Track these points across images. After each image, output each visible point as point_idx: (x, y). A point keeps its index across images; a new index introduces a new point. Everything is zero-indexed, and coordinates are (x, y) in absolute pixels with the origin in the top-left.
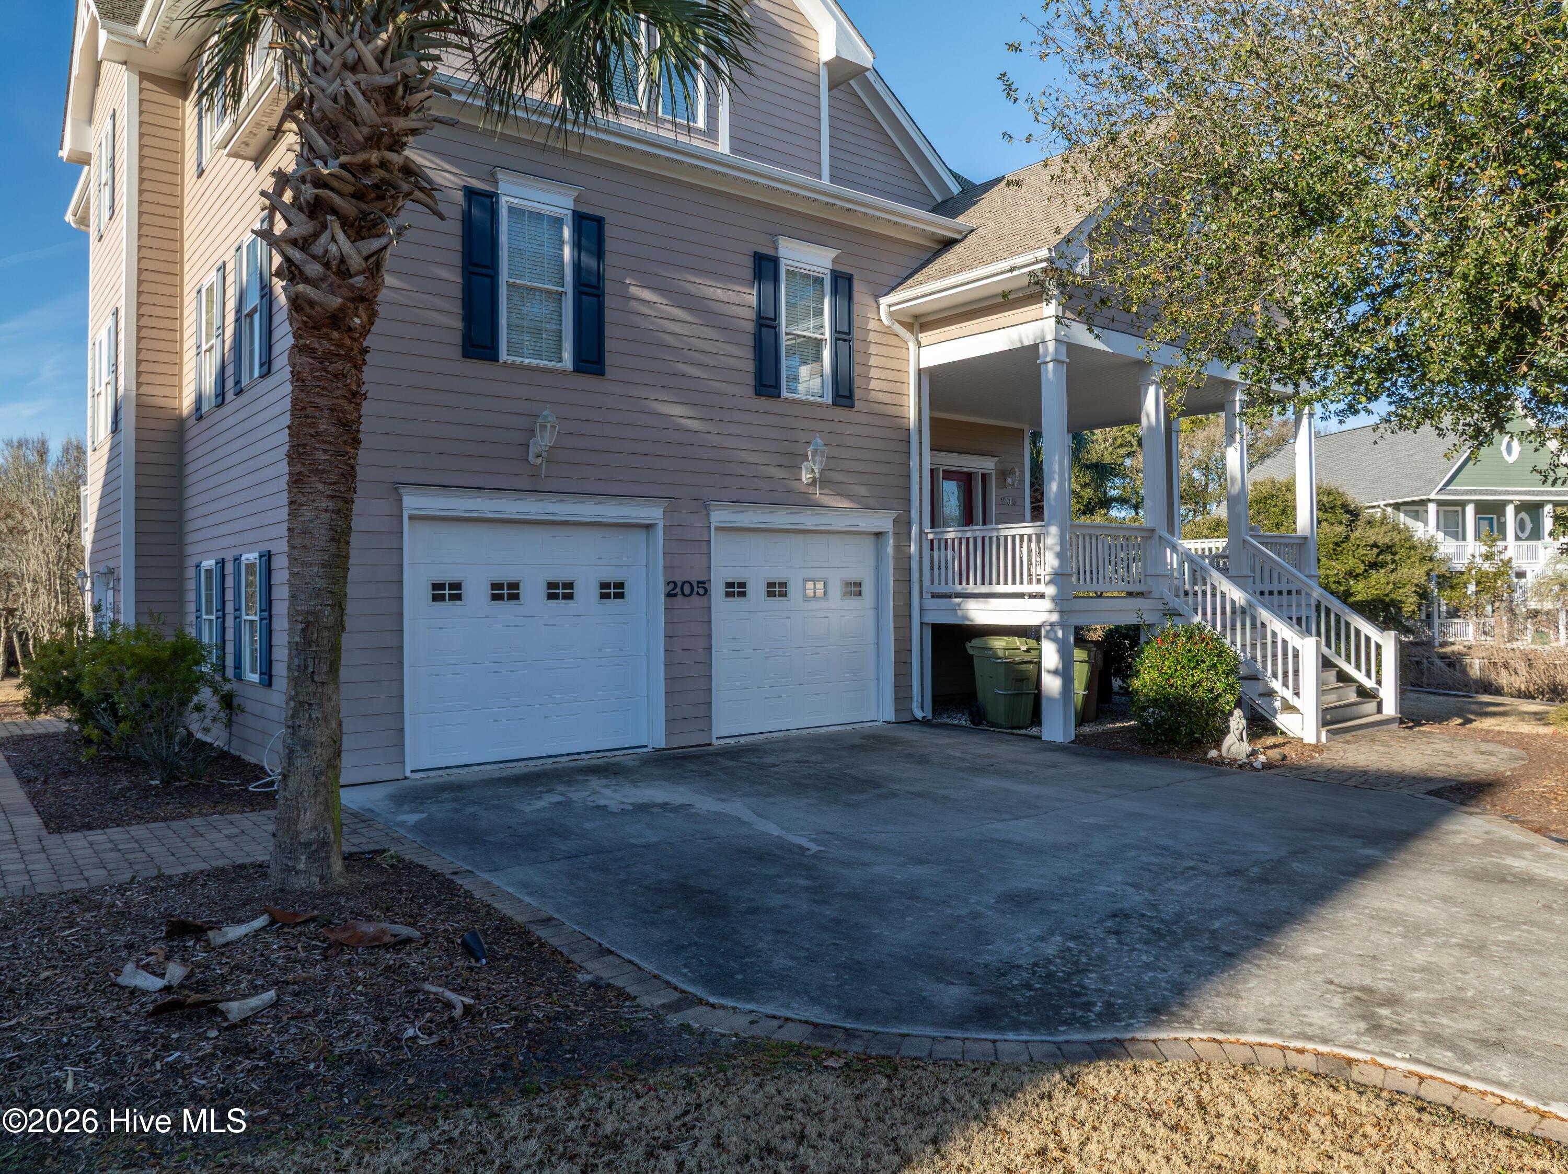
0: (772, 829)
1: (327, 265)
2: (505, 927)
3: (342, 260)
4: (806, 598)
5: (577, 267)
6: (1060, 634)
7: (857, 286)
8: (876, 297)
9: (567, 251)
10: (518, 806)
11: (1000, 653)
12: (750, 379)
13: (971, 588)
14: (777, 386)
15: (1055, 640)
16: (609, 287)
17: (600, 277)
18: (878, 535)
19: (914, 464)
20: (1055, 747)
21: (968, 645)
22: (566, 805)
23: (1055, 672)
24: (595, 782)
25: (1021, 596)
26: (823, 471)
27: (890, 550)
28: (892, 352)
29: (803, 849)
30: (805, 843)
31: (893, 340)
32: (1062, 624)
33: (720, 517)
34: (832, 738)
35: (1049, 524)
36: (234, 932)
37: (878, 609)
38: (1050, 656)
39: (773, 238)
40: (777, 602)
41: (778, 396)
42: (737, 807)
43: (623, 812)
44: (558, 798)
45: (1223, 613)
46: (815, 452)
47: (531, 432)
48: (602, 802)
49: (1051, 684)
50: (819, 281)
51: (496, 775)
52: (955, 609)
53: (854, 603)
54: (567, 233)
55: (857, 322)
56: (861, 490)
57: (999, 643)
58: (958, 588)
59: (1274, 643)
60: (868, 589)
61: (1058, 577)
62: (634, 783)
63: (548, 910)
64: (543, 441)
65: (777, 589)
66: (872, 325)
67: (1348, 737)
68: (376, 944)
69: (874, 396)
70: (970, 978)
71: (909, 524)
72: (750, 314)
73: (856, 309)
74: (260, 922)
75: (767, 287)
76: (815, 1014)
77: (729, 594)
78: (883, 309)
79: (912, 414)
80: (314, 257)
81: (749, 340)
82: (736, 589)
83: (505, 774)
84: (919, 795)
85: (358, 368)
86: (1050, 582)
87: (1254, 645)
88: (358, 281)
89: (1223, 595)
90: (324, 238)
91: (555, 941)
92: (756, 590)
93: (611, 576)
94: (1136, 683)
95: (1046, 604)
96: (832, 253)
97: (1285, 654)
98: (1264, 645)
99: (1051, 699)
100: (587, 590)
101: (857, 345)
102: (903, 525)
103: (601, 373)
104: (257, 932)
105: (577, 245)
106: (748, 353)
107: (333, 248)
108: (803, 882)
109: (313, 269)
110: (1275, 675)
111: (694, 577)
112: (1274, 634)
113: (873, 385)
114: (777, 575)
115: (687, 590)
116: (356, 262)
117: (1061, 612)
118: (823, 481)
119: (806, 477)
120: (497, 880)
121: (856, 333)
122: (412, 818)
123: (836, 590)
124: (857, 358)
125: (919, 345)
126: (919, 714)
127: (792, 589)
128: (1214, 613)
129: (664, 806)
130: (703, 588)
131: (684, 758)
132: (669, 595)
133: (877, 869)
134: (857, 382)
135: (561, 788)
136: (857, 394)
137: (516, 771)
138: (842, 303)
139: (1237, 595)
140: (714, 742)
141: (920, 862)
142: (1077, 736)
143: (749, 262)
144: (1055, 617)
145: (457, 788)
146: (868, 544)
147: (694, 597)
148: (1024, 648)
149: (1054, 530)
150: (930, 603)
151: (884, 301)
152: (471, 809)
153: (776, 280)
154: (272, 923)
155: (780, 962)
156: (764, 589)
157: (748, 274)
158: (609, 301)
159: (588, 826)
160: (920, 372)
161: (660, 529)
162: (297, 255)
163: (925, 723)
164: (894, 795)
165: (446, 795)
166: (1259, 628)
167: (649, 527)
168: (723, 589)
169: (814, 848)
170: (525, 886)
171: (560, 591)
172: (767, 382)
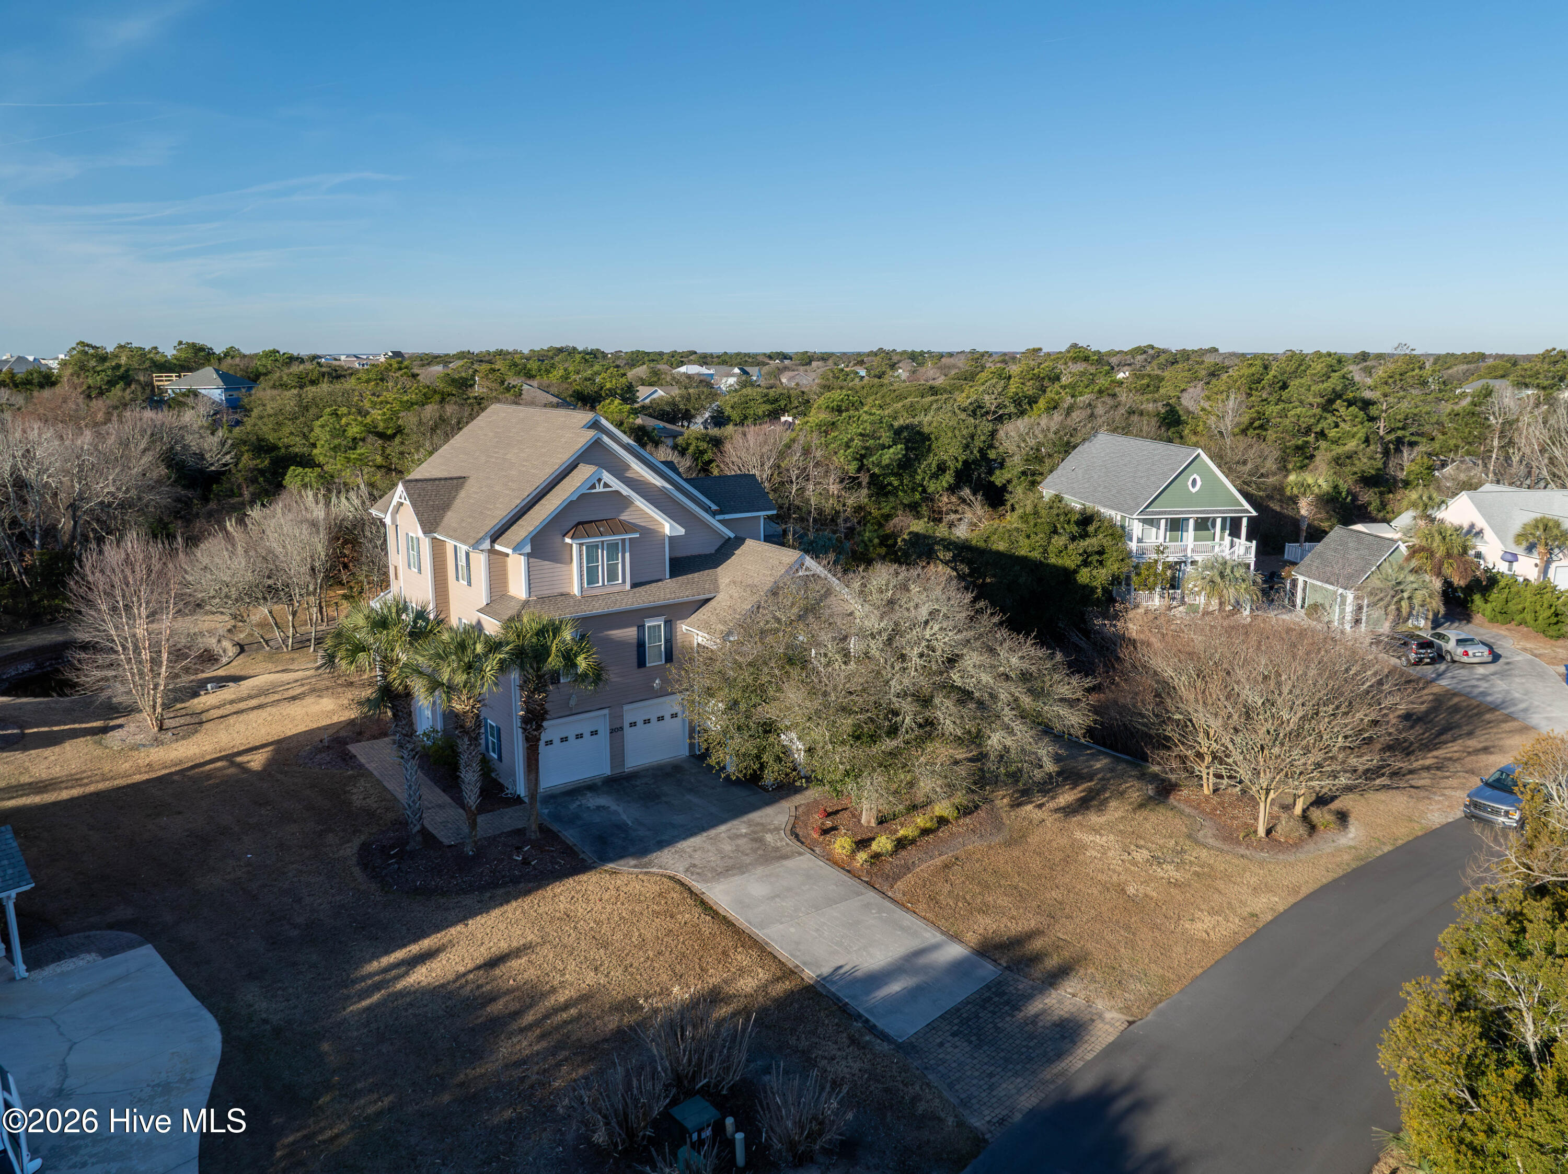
0: (625, 817)
2: (568, 847)
4: (658, 721)
7: (675, 622)
8: (681, 623)
12: (636, 664)
14: (645, 663)
18: (682, 699)
26: (661, 686)
33: (626, 707)
34: (663, 768)
36: (526, 848)
37: (683, 720)
39: (643, 618)
40: (647, 725)
41: (645, 666)
42: (620, 808)
47: (570, 699)
50: (660, 626)
51: (564, 790)
53: (675, 720)
55: (674, 633)
56: (676, 687)
60: (680, 714)
63: (575, 842)
64: (572, 702)
65: (646, 722)
66: (679, 632)
72: (636, 644)
73: (674, 630)
75: (641, 634)
77: (630, 727)
78: (683, 628)
81: (636, 652)
82: (633, 724)
84: (667, 803)
91: (576, 850)
92: (639, 724)
93: (594, 730)
96: (664, 617)
100: (587, 735)
101: (673, 642)
104: (529, 849)
106: (635, 655)
111: (619, 725)
114: (646, 718)
115: (616, 730)
119: (655, 689)
120: (566, 834)
121: (673, 638)
123: (667, 718)
124: (674, 645)
126: (697, 752)
127: (652, 720)
129: (603, 807)
130: (622, 728)
131: (617, 778)
132: (611, 732)
133: (640, 832)
134: (674, 653)
136: (674, 657)
137: (569, 788)
138: (668, 630)
140: (625, 772)
141: (649, 830)
143: (635, 628)
147: (619, 730)
151: (684, 624)
153: (644, 631)
154: (531, 847)
156: (642, 722)
157: (636, 631)
159: (585, 815)
160: (698, 644)
161: (607, 715)
163: (698, 756)
164: (660, 803)
165: (552, 798)
167: (603, 716)
169: (630, 824)
170: (571, 835)
171: (579, 736)
172: (641, 663)
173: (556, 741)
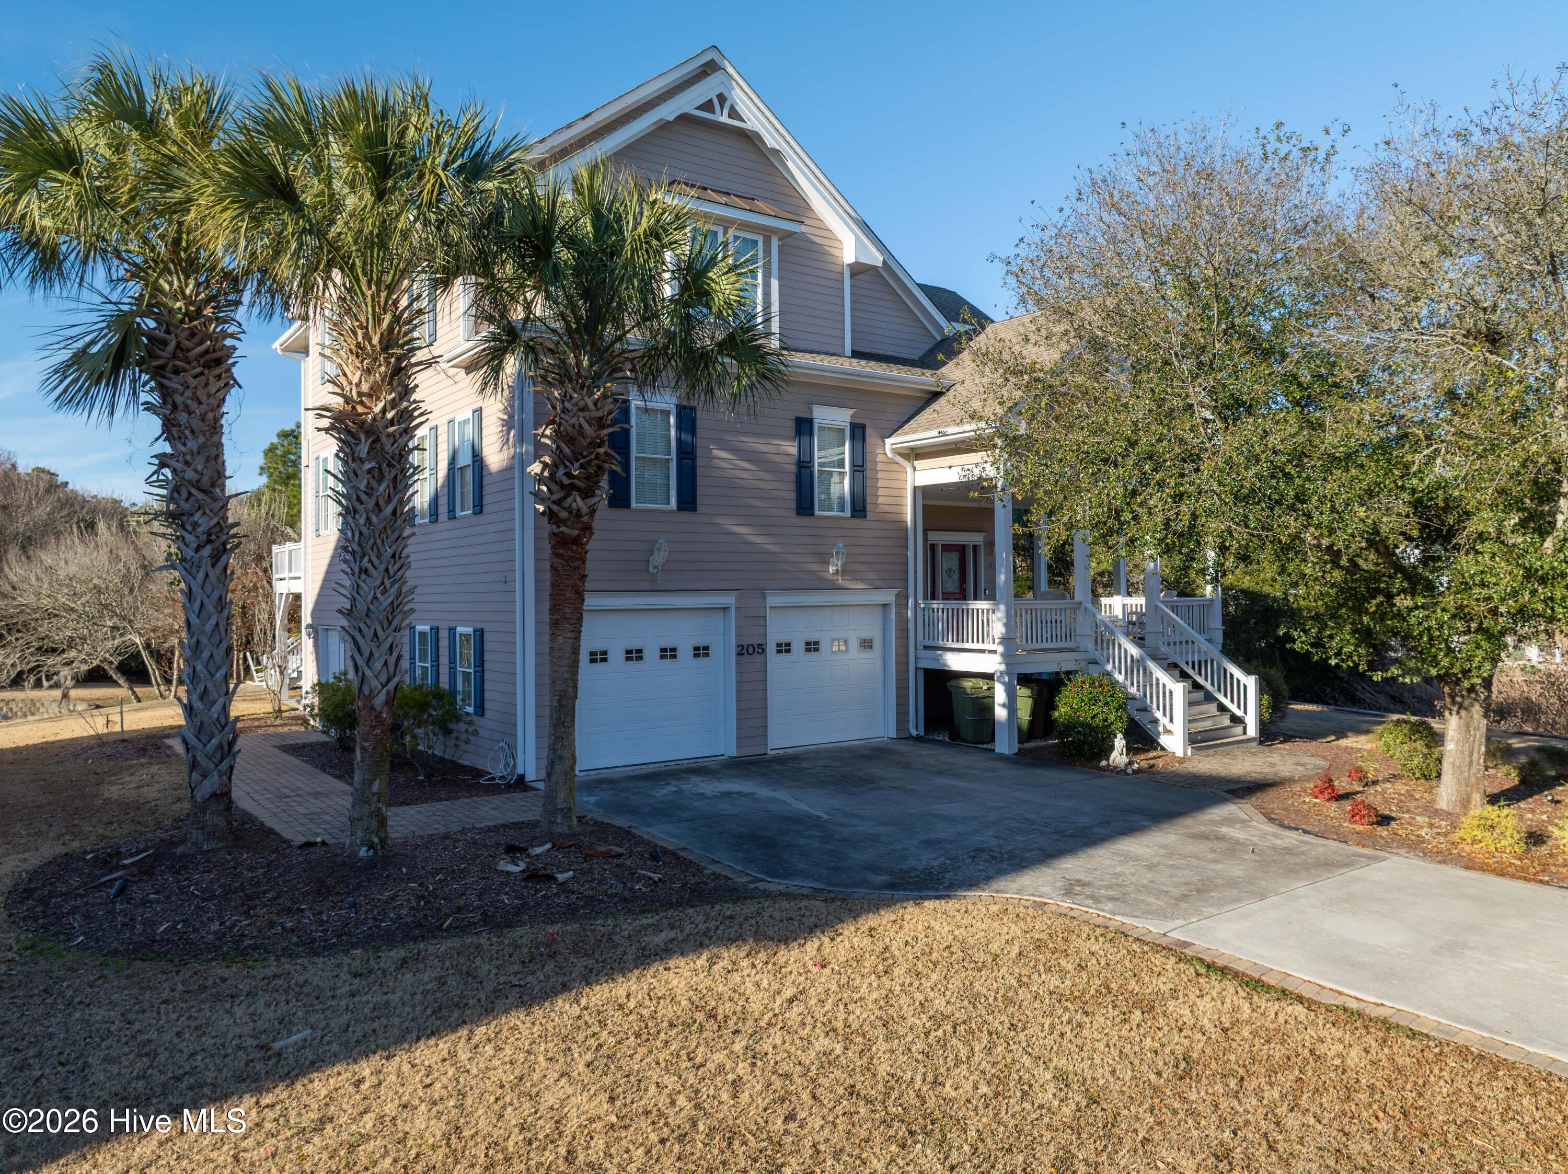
0: (803, 807)
1: (571, 513)
2: (665, 851)
3: (579, 510)
4: (833, 652)
5: (679, 441)
6: (1006, 679)
7: (869, 432)
8: (883, 437)
9: (673, 432)
10: (654, 793)
11: (969, 691)
12: (793, 505)
13: (950, 644)
14: (812, 507)
15: (1004, 683)
16: (699, 452)
17: (693, 446)
18: (885, 606)
19: (910, 554)
20: (1003, 758)
21: (949, 684)
22: (679, 792)
23: (1004, 705)
24: (694, 779)
25: (983, 651)
26: (843, 566)
27: (893, 616)
28: (893, 475)
29: (819, 817)
30: (821, 814)
31: (895, 467)
32: (1008, 672)
33: (772, 600)
34: (850, 750)
35: (999, 604)
36: (539, 850)
37: (884, 658)
38: (1000, 694)
39: (809, 405)
40: (813, 656)
41: (812, 514)
42: (783, 795)
43: (715, 797)
44: (674, 789)
45: (1126, 661)
46: (837, 553)
47: (651, 552)
48: (701, 791)
49: (1001, 713)
50: (842, 431)
51: (631, 774)
52: (938, 659)
53: (867, 654)
54: (672, 420)
55: (868, 457)
56: (872, 576)
57: (968, 684)
58: (941, 643)
59: (1158, 684)
60: (877, 644)
61: (1006, 640)
62: (719, 779)
63: (683, 845)
64: (659, 558)
65: (812, 647)
66: (880, 458)
67: (1211, 752)
68: (608, 855)
69: (881, 508)
70: (891, 873)
71: (907, 598)
72: (794, 460)
73: (868, 448)
74: (548, 846)
75: (805, 440)
76: (815, 885)
77: (779, 651)
78: (888, 447)
79: (909, 518)
80: (564, 509)
81: (793, 478)
82: (784, 648)
83: (637, 773)
84: (897, 788)
85: (584, 563)
86: (1000, 643)
87: (1145, 686)
88: (585, 519)
89: (1126, 651)
90: (569, 500)
91: (691, 858)
92: (798, 647)
93: (701, 642)
94: (1056, 714)
95: (997, 658)
96: (850, 412)
97: (1164, 693)
98: (1151, 685)
99: (1001, 723)
100: (685, 652)
101: (869, 474)
102: (902, 598)
103: (695, 510)
104: (548, 850)
105: (679, 428)
106: (793, 487)
107: (574, 505)
108: (818, 834)
109: (564, 514)
110: (1158, 708)
111: (755, 642)
112: (1158, 680)
113: (881, 500)
114: (812, 637)
115: (751, 650)
116: (585, 510)
117: (1007, 664)
118: (845, 571)
119: (832, 569)
120: (653, 831)
121: (868, 465)
122: (592, 799)
123: (854, 645)
124: (869, 482)
125: (914, 469)
126: (914, 732)
127: (822, 646)
128: (1120, 662)
129: (739, 793)
130: (761, 649)
131: (751, 763)
132: (739, 654)
133: (860, 828)
134: (869, 499)
135: (673, 782)
136: (869, 508)
137: (643, 772)
138: (858, 444)
139: (1134, 651)
140: (769, 752)
141: (884, 824)
142: (1019, 750)
143: (792, 424)
144: (1003, 667)
145: (610, 782)
146: (877, 614)
147: (756, 655)
148: (985, 687)
149: (1002, 607)
150: (923, 653)
151: (888, 441)
152: (623, 795)
153: (811, 434)
154: (554, 846)
155: (802, 866)
156: (803, 647)
157: (792, 432)
158: (700, 462)
159: (696, 804)
160: (915, 489)
161: (733, 610)
162: (555, 508)
163: (918, 739)
164: (880, 788)
165: (605, 786)
166: (1148, 674)
167: (725, 609)
168: (775, 648)
169: (826, 817)
170: (668, 834)
171: (668, 653)
172: (805, 505)
173: (616, 655)
